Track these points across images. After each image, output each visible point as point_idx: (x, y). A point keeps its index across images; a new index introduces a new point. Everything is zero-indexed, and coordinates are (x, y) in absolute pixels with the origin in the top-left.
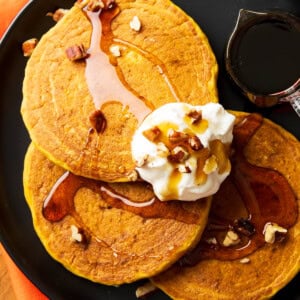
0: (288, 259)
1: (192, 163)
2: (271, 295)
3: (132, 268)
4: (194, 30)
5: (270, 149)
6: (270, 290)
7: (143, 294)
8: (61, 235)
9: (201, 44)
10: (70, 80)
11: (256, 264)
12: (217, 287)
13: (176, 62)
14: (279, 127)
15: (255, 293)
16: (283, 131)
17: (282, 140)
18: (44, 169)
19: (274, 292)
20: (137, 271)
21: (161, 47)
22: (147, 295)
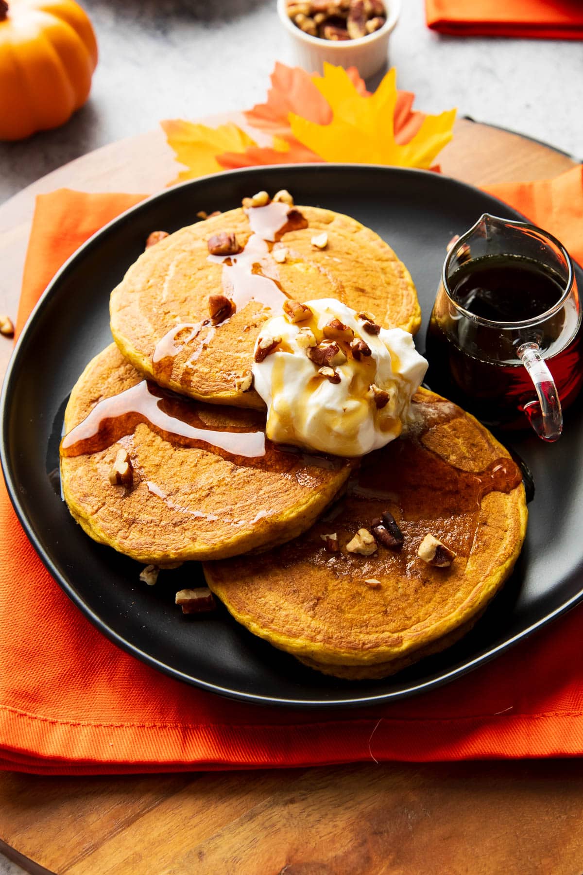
0: (444, 601)
1: (346, 373)
2: (396, 650)
3: (188, 534)
4: (401, 272)
5: (464, 449)
6: (399, 641)
7: (188, 598)
8: (96, 470)
9: (406, 289)
10: (199, 269)
11: (389, 594)
12: (313, 608)
13: (362, 291)
14: (487, 431)
15: (373, 637)
16: (490, 436)
17: (486, 446)
18: (110, 380)
19: (405, 645)
20: (194, 540)
21: (347, 270)
22: (192, 603)
